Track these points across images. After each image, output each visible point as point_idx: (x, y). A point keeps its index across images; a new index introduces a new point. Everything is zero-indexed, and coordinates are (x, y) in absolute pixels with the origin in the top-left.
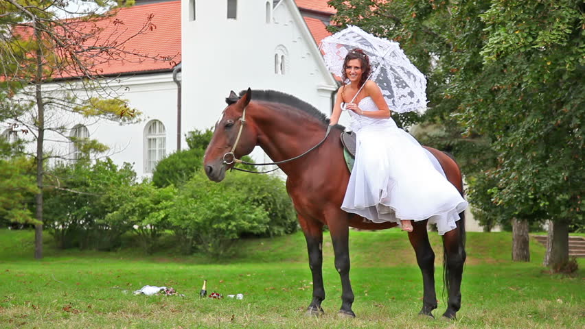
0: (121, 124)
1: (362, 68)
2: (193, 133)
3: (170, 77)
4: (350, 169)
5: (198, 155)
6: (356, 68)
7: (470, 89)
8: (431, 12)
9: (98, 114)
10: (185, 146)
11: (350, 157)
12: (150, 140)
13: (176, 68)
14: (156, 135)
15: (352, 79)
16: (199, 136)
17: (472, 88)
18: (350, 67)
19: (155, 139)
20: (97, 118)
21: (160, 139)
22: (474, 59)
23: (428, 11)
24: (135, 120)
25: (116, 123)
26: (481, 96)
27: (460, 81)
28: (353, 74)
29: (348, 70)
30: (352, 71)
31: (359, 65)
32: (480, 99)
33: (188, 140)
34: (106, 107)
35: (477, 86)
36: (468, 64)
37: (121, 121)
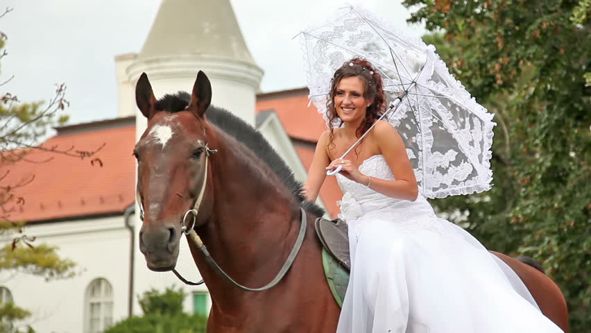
0: (47, 280)
1: (367, 94)
2: (148, 293)
3: (120, 222)
4: (339, 301)
5: (153, 323)
6: (354, 94)
7: (553, 206)
8: (489, 92)
9: (16, 266)
10: (138, 311)
11: (334, 265)
12: (92, 305)
13: (129, 210)
14: (101, 297)
15: (345, 117)
16: (157, 298)
17: (556, 205)
18: (342, 93)
19: (99, 304)
20: (13, 271)
21: (106, 303)
22: (556, 163)
23: (486, 89)
24: (66, 274)
25: (40, 280)
26: (571, 216)
27: (536, 196)
28: (347, 106)
29: (338, 99)
30: (345, 100)
31: (359, 90)
32: (570, 222)
33: (142, 303)
34: (27, 256)
35: (563, 203)
36: (549, 169)
37: (47, 275)
